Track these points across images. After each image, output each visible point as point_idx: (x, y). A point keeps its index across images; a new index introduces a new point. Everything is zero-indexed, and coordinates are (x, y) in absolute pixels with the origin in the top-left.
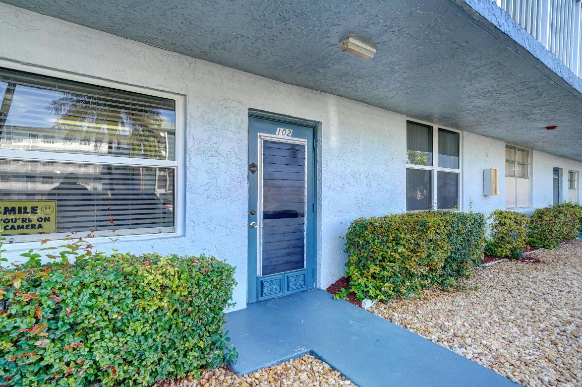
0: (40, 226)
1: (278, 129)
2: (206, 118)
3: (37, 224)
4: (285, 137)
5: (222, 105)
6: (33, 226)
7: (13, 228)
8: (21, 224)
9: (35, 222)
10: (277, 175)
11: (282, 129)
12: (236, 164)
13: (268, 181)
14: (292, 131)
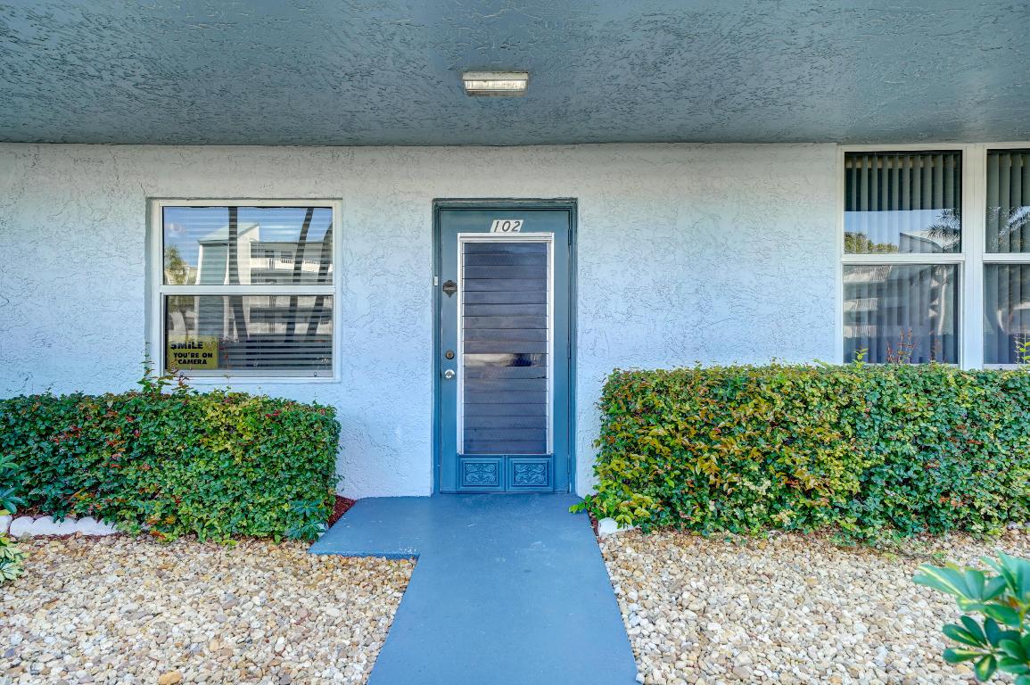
0: (205, 362)
1: (495, 222)
2: (368, 224)
3: (202, 359)
4: (509, 233)
5: (392, 202)
6: (199, 362)
7: (185, 362)
8: (190, 359)
9: (201, 358)
10: (490, 298)
11: (503, 222)
12: (411, 283)
13: (475, 307)
14: (521, 221)
